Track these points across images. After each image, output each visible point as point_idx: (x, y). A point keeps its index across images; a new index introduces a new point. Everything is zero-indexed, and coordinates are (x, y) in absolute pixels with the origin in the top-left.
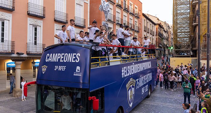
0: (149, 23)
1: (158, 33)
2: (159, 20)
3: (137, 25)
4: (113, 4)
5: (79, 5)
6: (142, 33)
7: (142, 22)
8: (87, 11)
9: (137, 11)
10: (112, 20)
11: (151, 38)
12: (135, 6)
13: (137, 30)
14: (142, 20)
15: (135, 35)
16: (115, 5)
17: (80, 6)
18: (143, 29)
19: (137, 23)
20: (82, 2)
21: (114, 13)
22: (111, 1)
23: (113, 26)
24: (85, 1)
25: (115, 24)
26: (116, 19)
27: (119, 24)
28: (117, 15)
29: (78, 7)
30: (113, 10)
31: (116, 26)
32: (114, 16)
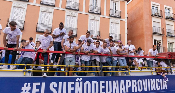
4: (161, 18)
8: (125, 27)
10: (161, 33)
16: (163, 19)
17: (116, 24)
20: (118, 21)
21: (162, 26)
22: (157, 16)
23: (162, 38)
24: (121, 19)
25: (166, 36)
26: (167, 31)
27: (172, 36)
28: (167, 27)
29: (113, 25)
30: (161, 23)
31: (166, 38)
32: (163, 29)
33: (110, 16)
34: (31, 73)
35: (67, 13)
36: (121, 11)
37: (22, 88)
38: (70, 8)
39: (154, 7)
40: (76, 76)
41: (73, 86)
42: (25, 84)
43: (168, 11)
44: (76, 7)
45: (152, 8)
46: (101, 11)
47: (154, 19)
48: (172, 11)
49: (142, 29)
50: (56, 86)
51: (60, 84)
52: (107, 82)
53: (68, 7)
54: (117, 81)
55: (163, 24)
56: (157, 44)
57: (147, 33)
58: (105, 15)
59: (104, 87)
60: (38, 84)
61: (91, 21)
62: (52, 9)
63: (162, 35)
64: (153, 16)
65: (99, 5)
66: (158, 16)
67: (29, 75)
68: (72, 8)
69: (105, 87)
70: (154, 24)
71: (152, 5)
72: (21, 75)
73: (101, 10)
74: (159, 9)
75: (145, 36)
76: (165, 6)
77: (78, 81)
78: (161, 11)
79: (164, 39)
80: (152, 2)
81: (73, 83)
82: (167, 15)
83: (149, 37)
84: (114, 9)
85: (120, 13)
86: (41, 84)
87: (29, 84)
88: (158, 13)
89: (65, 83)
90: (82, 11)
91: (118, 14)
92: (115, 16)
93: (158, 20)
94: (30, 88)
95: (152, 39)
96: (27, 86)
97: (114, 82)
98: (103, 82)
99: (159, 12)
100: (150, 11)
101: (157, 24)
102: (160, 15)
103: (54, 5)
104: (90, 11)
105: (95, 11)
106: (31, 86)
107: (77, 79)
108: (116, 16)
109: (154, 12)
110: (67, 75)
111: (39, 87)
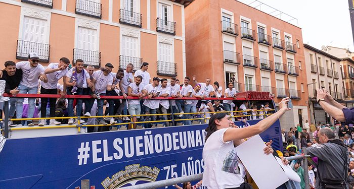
0: (321, 59)
1: (348, 75)
2: (350, 53)
3: (293, 64)
4: (235, 36)
5: (165, 45)
6: (306, 77)
7: (304, 59)
8: (182, 51)
9: (291, 41)
10: (235, 61)
11: (330, 83)
12: (286, 34)
13: (295, 72)
14: (304, 56)
15: (289, 80)
16: (239, 37)
17: (168, 46)
18: (309, 69)
19: (293, 62)
20: (171, 39)
21: (237, 49)
22: (229, 32)
23: (238, 69)
24: (176, 37)
25: (242, 66)
26: (244, 58)
27: (250, 66)
28: (244, 52)
29: (163, 47)
30: (235, 45)
31: (243, 68)
32: (238, 54)
33: (157, 31)
34: (86, 129)
35: (79, 21)
36: (175, 23)
37: (80, 150)
38: (84, 12)
39: (225, 17)
40: (144, 128)
41: (142, 141)
42: (83, 144)
43: (245, 25)
44: (96, 12)
45: (222, 19)
46: (141, 21)
47: (225, 38)
48: (250, 26)
49: (209, 53)
50: (121, 143)
51: (126, 139)
52: (181, 133)
53: (81, 11)
54: (193, 132)
55: (239, 47)
56: (231, 78)
57: (215, 61)
58: (148, 29)
59: (177, 140)
60: (99, 142)
61: (124, 38)
62: (48, 13)
63: (238, 64)
64: (225, 32)
65: (137, 9)
66: (231, 33)
67: (84, 132)
68: (87, 13)
69: (179, 140)
70: (225, 47)
71: (222, 15)
72: (73, 132)
73: (141, 19)
74: (233, 21)
75: (213, 66)
76: (242, 17)
77: (147, 134)
78: (236, 26)
79: (239, 71)
80: (223, 10)
81: (141, 138)
82: (243, 31)
83: (219, 68)
84: (164, 19)
85: (174, 25)
86: (102, 142)
87: (87, 143)
88: (231, 29)
89: (132, 139)
90: (107, 19)
91: (170, 28)
92: (165, 31)
93: (231, 39)
94: (89, 149)
95: (224, 70)
96: (85, 147)
97: (189, 132)
98: (177, 134)
99: (233, 27)
100: (219, 25)
101: (229, 47)
102: (234, 31)
103: (51, 4)
104: (122, 20)
105: (130, 20)
106: (91, 146)
107: (146, 133)
108: (168, 31)
109: (225, 26)
110: (132, 127)
111: (100, 146)
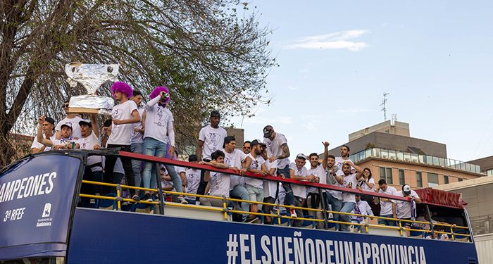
34: (231, 215)
37: (228, 244)
41: (291, 245)
42: (231, 236)
50: (269, 243)
51: (274, 239)
52: (336, 242)
54: (351, 243)
60: (247, 237)
67: (229, 219)
69: (334, 253)
77: (297, 237)
81: (290, 240)
86: (250, 238)
87: (235, 236)
89: (280, 239)
94: (237, 244)
96: (233, 240)
97: (346, 243)
98: (331, 243)
107: (296, 233)
110: (280, 222)
